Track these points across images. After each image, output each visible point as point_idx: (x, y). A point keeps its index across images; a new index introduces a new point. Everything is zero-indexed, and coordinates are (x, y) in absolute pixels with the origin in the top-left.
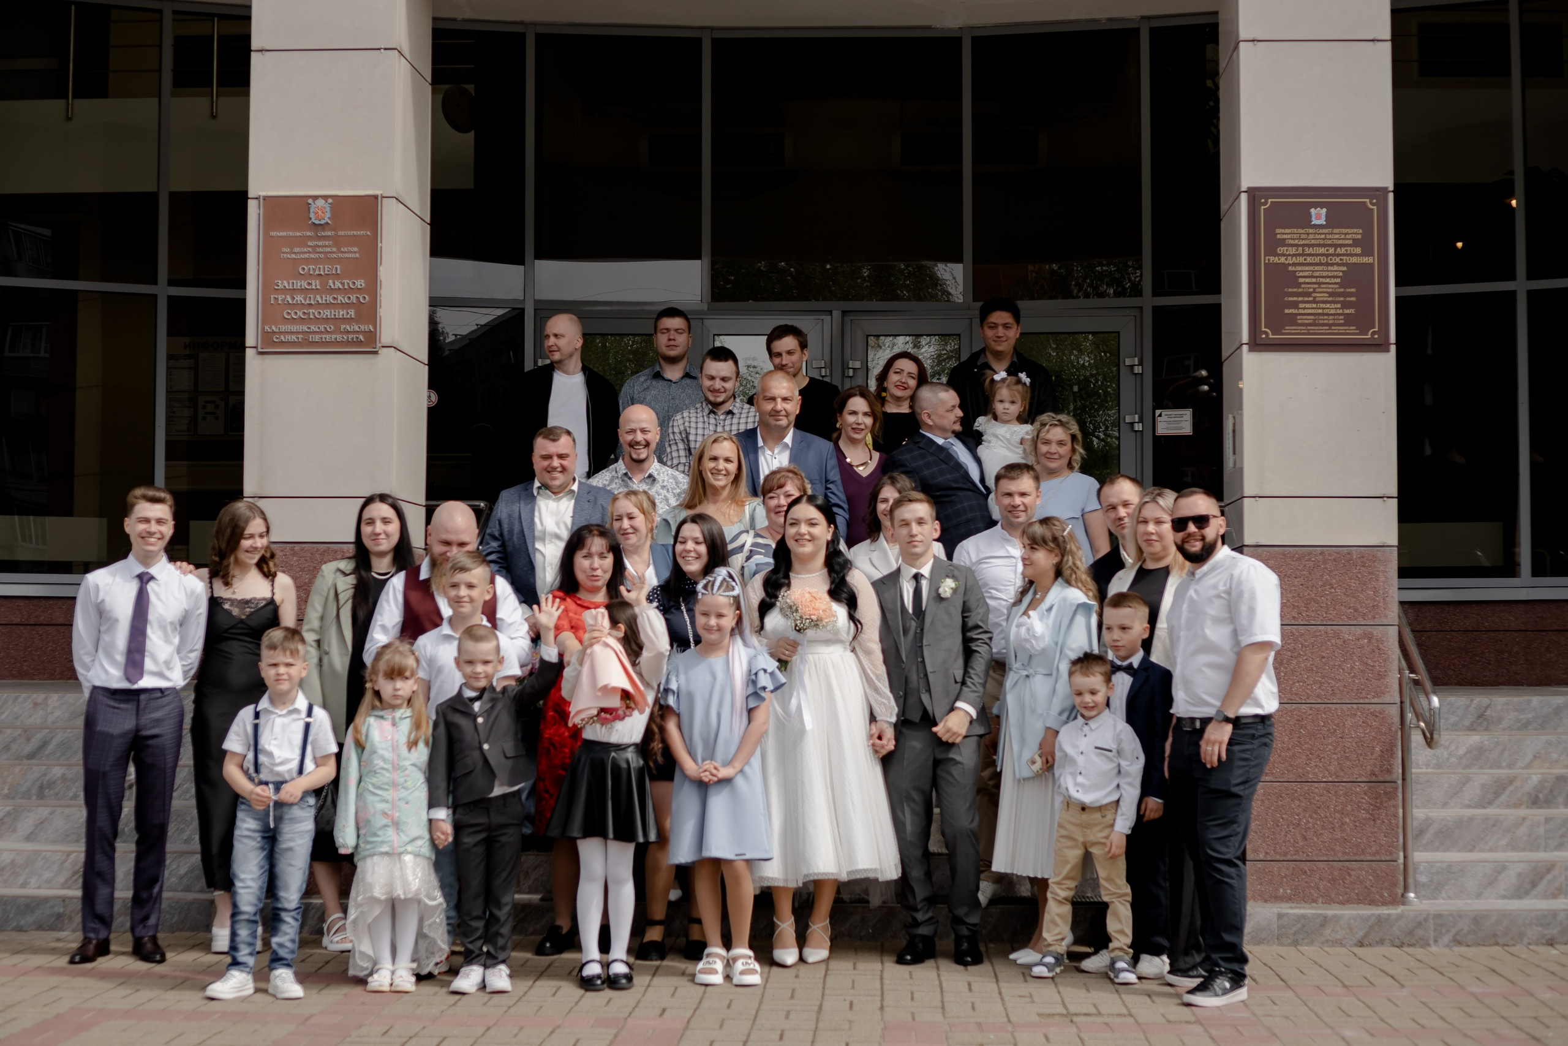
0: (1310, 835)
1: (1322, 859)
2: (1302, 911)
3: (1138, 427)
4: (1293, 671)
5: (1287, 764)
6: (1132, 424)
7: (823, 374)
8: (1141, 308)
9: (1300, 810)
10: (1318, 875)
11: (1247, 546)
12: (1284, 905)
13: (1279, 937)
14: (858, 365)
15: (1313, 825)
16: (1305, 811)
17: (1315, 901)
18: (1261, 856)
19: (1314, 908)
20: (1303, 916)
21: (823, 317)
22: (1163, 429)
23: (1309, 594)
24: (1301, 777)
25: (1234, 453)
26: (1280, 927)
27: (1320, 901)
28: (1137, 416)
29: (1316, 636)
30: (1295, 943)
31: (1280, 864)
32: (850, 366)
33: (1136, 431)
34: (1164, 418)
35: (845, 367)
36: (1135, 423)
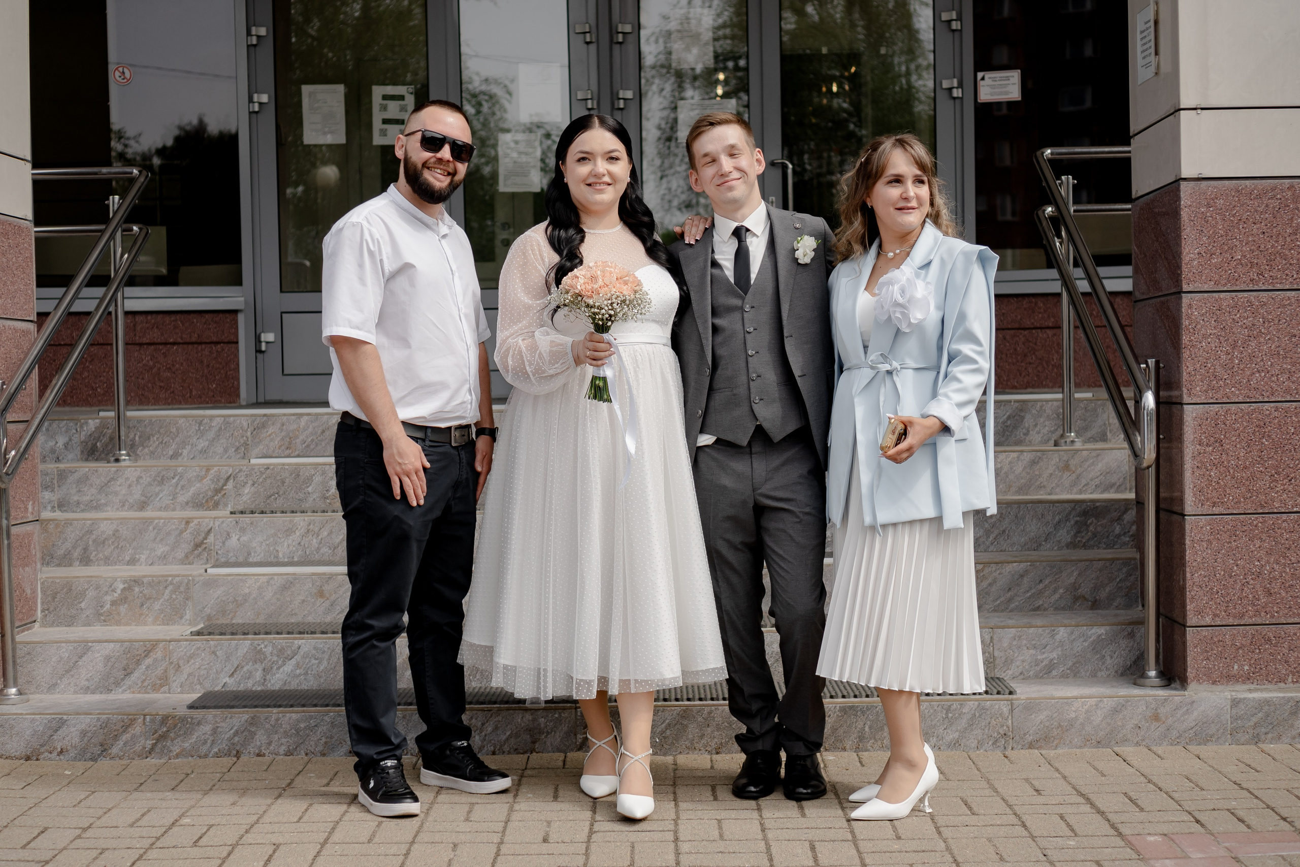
0: (1275, 587)
1: (1292, 620)
2: (1265, 695)
3: (956, 93)
4: (1252, 357)
5: (1243, 489)
6: (950, 90)
9: (1262, 553)
10: (1286, 645)
11: (1185, 179)
12: (1239, 687)
13: (1234, 732)
14: (628, 28)
15: (1281, 573)
16: (1269, 554)
17: (1283, 680)
18: (1208, 620)
19: (1280, 690)
20: (1267, 702)
22: (986, 95)
23: (1273, 246)
24: (1263, 507)
25: (1157, 53)
26: (1235, 719)
27: (1290, 680)
28: (955, 80)
29: (1284, 306)
30: (1256, 740)
31: (1235, 630)
32: (620, 30)
33: (954, 98)
34: (987, 81)
35: (614, 31)
36: (953, 88)
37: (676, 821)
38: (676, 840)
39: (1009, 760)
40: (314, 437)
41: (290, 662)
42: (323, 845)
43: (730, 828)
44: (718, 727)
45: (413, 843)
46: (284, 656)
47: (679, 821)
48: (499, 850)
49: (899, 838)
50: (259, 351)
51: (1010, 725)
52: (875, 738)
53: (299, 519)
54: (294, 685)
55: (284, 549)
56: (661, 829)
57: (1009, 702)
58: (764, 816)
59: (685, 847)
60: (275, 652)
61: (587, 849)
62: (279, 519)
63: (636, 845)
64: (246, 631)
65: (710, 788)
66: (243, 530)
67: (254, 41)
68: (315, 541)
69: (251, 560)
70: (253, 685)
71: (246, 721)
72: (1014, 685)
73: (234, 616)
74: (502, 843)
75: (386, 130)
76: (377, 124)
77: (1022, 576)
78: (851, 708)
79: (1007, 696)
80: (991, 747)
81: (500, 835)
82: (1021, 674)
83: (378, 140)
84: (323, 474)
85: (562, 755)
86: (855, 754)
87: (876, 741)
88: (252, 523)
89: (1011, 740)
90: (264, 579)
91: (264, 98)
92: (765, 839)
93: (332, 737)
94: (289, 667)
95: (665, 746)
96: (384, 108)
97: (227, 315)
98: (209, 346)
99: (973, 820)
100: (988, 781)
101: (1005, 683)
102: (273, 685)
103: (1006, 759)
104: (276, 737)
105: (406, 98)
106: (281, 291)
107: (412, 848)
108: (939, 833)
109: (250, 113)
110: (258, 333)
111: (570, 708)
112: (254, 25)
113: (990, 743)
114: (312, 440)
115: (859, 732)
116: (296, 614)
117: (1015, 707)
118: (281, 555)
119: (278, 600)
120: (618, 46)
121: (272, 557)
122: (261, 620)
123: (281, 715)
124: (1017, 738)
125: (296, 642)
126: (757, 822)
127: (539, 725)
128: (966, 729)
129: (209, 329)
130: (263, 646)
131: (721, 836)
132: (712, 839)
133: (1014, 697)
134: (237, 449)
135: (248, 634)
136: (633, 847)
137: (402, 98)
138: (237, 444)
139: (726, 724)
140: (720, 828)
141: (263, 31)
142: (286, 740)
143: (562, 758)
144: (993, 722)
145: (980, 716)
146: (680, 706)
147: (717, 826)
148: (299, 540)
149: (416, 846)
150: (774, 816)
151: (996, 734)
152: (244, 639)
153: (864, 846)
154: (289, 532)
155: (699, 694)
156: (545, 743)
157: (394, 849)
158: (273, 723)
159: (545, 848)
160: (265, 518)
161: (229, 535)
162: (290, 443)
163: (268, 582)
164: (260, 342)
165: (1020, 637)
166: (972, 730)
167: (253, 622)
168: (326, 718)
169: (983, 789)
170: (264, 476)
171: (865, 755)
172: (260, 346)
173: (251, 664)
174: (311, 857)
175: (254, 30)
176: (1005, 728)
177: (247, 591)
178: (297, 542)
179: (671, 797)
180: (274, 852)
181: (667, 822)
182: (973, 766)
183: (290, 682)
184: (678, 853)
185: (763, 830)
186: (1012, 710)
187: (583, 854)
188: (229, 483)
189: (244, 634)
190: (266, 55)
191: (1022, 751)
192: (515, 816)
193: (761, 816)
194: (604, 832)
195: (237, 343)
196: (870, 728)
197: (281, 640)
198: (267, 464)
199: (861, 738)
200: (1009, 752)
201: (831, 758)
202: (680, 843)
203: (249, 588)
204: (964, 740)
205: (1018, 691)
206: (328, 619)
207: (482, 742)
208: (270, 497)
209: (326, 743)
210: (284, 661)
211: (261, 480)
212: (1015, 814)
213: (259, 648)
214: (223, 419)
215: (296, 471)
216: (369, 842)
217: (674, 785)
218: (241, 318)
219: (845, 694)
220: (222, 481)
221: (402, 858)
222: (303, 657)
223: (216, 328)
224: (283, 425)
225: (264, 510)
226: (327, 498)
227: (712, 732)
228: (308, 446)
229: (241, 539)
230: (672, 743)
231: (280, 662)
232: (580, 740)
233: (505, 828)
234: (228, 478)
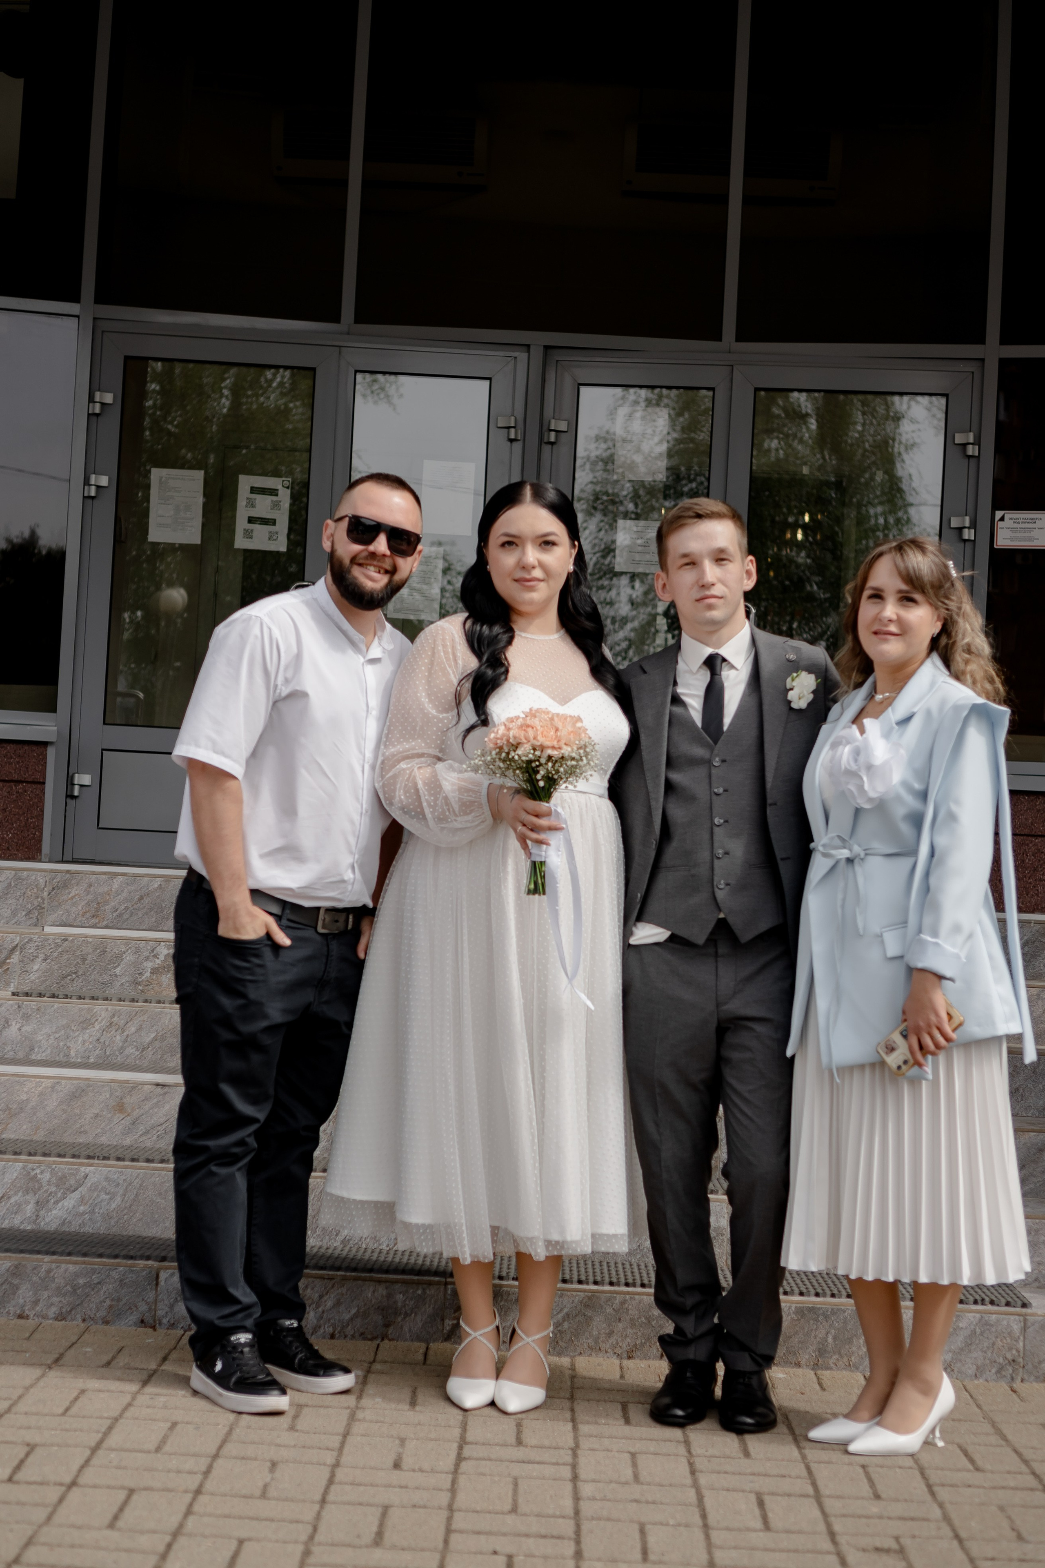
3: (968, 534)
6: (960, 530)
7: (512, 436)
8: (983, 360)
14: (563, 426)
21: (516, 354)
22: (1005, 539)
28: (967, 519)
32: (552, 427)
33: (965, 541)
34: (1007, 523)
35: (545, 428)
36: (965, 527)
37: (575, 1451)
38: (575, 1478)
39: (1019, 1396)
40: (129, 904)
41: (73, 1195)
42: (95, 1450)
43: (649, 1467)
44: (633, 1323)
45: (216, 1456)
46: (65, 1186)
47: (579, 1452)
48: (333, 1475)
49: (877, 1497)
50: (70, 796)
51: (1021, 1349)
52: (840, 1354)
53: (102, 1010)
54: (74, 1227)
55: (76, 1048)
56: (554, 1461)
57: (1022, 1318)
58: (694, 1452)
59: (586, 1490)
60: (54, 1180)
61: (454, 1482)
62: (75, 1006)
63: (520, 1481)
64: (18, 1150)
65: (619, 1407)
66: (26, 1017)
67: (97, 411)
68: (118, 1038)
69: (33, 1057)
70: (22, 1223)
71: (8, 1270)
72: (1027, 1295)
73: (5, 1129)
74: (337, 1465)
75: (252, 530)
76: (241, 524)
77: (1040, 1150)
78: (812, 1310)
79: (1019, 1310)
80: (994, 1377)
81: (335, 1454)
82: (1036, 1280)
83: (240, 542)
84: (136, 952)
85: (424, 1345)
86: (812, 1373)
87: (841, 1356)
88: (38, 1009)
89: (1021, 1370)
90: (48, 1083)
91: (104, 481)
92: (696, 1485)
93: (119, 1300)
94: (70, 1202)
95: (560, 1343)
96: (251, 504)
97: (34, 748)
98: (8, 784)
99: (976, 1478)
100: (993, 1424)
101: (1016, 1292)
102: (47, 1224)
103: (1014, 1395)
104: (46, 1294)
105: (280, 492)
106: (104, 723)
107: (215, 1465)
108: (933, 1494)
109: (84, 497)
110: (70, 774)
111: (438, 1283)
112: (99, 390)
113: (994, 1371)
114: (126, 908)
115: (819, 1343)
116: (85, 1132)
117: (1029, 1324)
118: (73, 1053)
119: (64, 1111)
120: (550, 446)
121: (62, 1055)
122: (40, 1136)
123: (54, 1265)
124: (1029, 1367)
125: (83, 1169)
126: (684, 1461)
127: (395, 1302)
128: (962, 1349)
129: (10, 764)
130: (38, 1171)
131: (636, 1477)
132: (623, 1480)
133: (1028, 1311)
134: (30, 912)
135: (20, 1154)
136: (516, 1485)
137: (273, 492)
138: (29, 906)
139: (643, 1319)
140: (634, 1465)
141: (109, 398)
142: (58, 1299)
143: (422, 1351)
144: (999, 1343)
145: (982, 1334)
146: (584, 1291)
147: (629, 1462)
148: (99, 1035)
149: (220, 1462)
150: (708, 1454)
151: (1001, 1360)
152: (15, 1161)
153: (832, 1505)
154: (86, 1024)
155: (610, 1276)
156: (402, 1327)
157: (189, 1464)
158: (42, 1274)
159: (396, 1477)
160: (57, 1004)
161: (7, 1023)
162: (97, 910)
163: (52, 1087)
164: (74, 784)
165: (1037, 1231)
166: (970, 1351)
167: (29, 1138)
168: (113, 1274)
169: (987, 1434)
170: (60, 950)
171: (826, 1374)
172: (72, 790)
173: (20, 1194)
174: (75, 1467)
175: (98, 396)
176: (1014, 1352)
177: (24, 1097)
178: (95, 1038)
179: (568, 1415)
180: (28, 1455)
181: (562, 1452)
182: (971, 1401)
183: (70, 1222)
184: (577, 1498)
185: (693, 1472)
186: (1025, 1329)
187: (448, 1490)
188: (14, 956)
189: (15, 1153)
190: (111, 426)
191: (1035, 1384)
192: (357, 1428)
193: (689, 1452)
194: (477, 1459)
195: (44, 783)
196: (835, 1338)
197: (63, 1165)
198: (65, 935)
199: (822, 1352)
200: (1017, 1385)
201: (781, 1376)
202: (579, 1484)
203: (27, 1093)
204: (959, 1365)
205: (1034, 1302)
206: (128, 1141)
207: (318, 1320)
208: (66, 977)
209: (110, 1307)
210: (64, 1193)
211: (56, 954)
212: (1034, 1474)
213: (33, 1174)
214: (13, 872)
215: (102, 946)
216: (158, 1449)
217: (572, 1398)
218: (51, 752)
219: (804, 1290)
220: (5, 953)
221: (199, 1477)
222: (90, 1189)
223: (18, 762)
224: (90, 886)
225: (56, 993)
226: (139, 984)
227: (625, 1329)
228: (120, 915)
229: (24, 1029)
230: (570, 1339)
231: (59, 1195)
232: (448, 1328)
233: (343, 1444)
234: (14, 949)
